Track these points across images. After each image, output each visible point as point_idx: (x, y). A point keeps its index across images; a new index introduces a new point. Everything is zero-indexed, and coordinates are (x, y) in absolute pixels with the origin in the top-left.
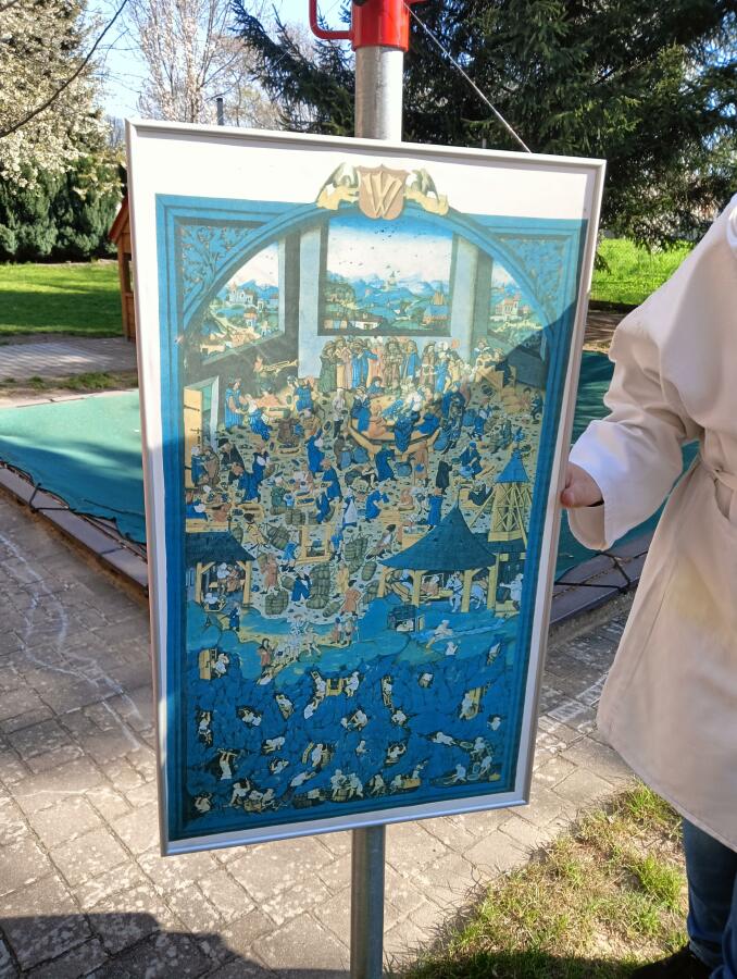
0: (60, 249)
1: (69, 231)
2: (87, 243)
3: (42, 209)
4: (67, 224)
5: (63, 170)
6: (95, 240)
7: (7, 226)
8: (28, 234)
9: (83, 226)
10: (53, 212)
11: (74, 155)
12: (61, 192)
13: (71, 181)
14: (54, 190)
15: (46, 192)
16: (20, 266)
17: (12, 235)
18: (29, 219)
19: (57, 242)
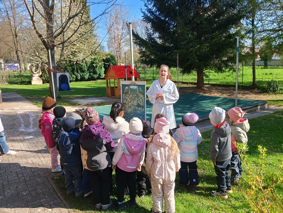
0: (90, 78)
1: (92, 74)
2: (96, 76)
3: (86, 69)
4: (91, 72)
5: (91, 61)
6: (98, 75)
7: (78, 73)
8: (83, 75)
9: (95, 73)
10: (88, 70)
11: (93, 57)
12: (90, 65)
13: (92, 63)
14: (88, 65)
15: (87, 65)
16: (81, 82)
17: (79, 75)
18: (83, 71)
19: (89, 76)
